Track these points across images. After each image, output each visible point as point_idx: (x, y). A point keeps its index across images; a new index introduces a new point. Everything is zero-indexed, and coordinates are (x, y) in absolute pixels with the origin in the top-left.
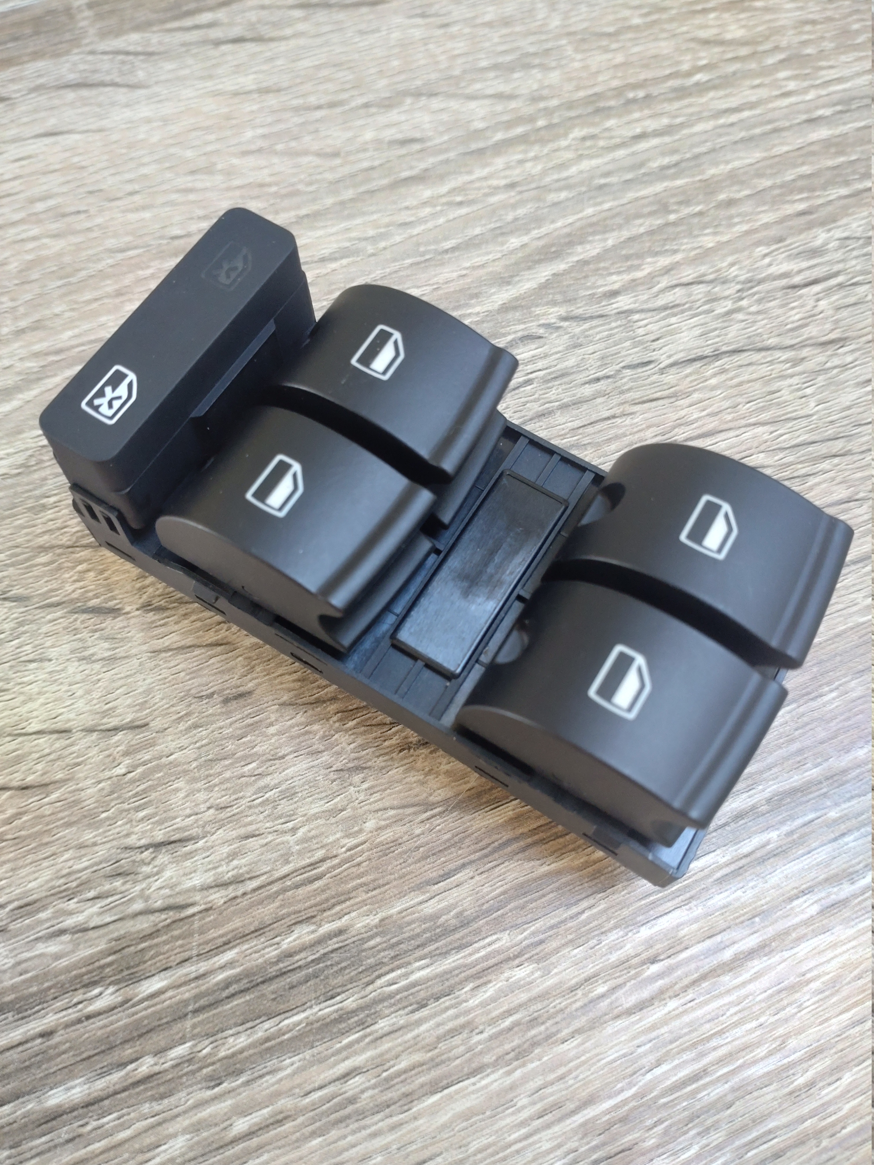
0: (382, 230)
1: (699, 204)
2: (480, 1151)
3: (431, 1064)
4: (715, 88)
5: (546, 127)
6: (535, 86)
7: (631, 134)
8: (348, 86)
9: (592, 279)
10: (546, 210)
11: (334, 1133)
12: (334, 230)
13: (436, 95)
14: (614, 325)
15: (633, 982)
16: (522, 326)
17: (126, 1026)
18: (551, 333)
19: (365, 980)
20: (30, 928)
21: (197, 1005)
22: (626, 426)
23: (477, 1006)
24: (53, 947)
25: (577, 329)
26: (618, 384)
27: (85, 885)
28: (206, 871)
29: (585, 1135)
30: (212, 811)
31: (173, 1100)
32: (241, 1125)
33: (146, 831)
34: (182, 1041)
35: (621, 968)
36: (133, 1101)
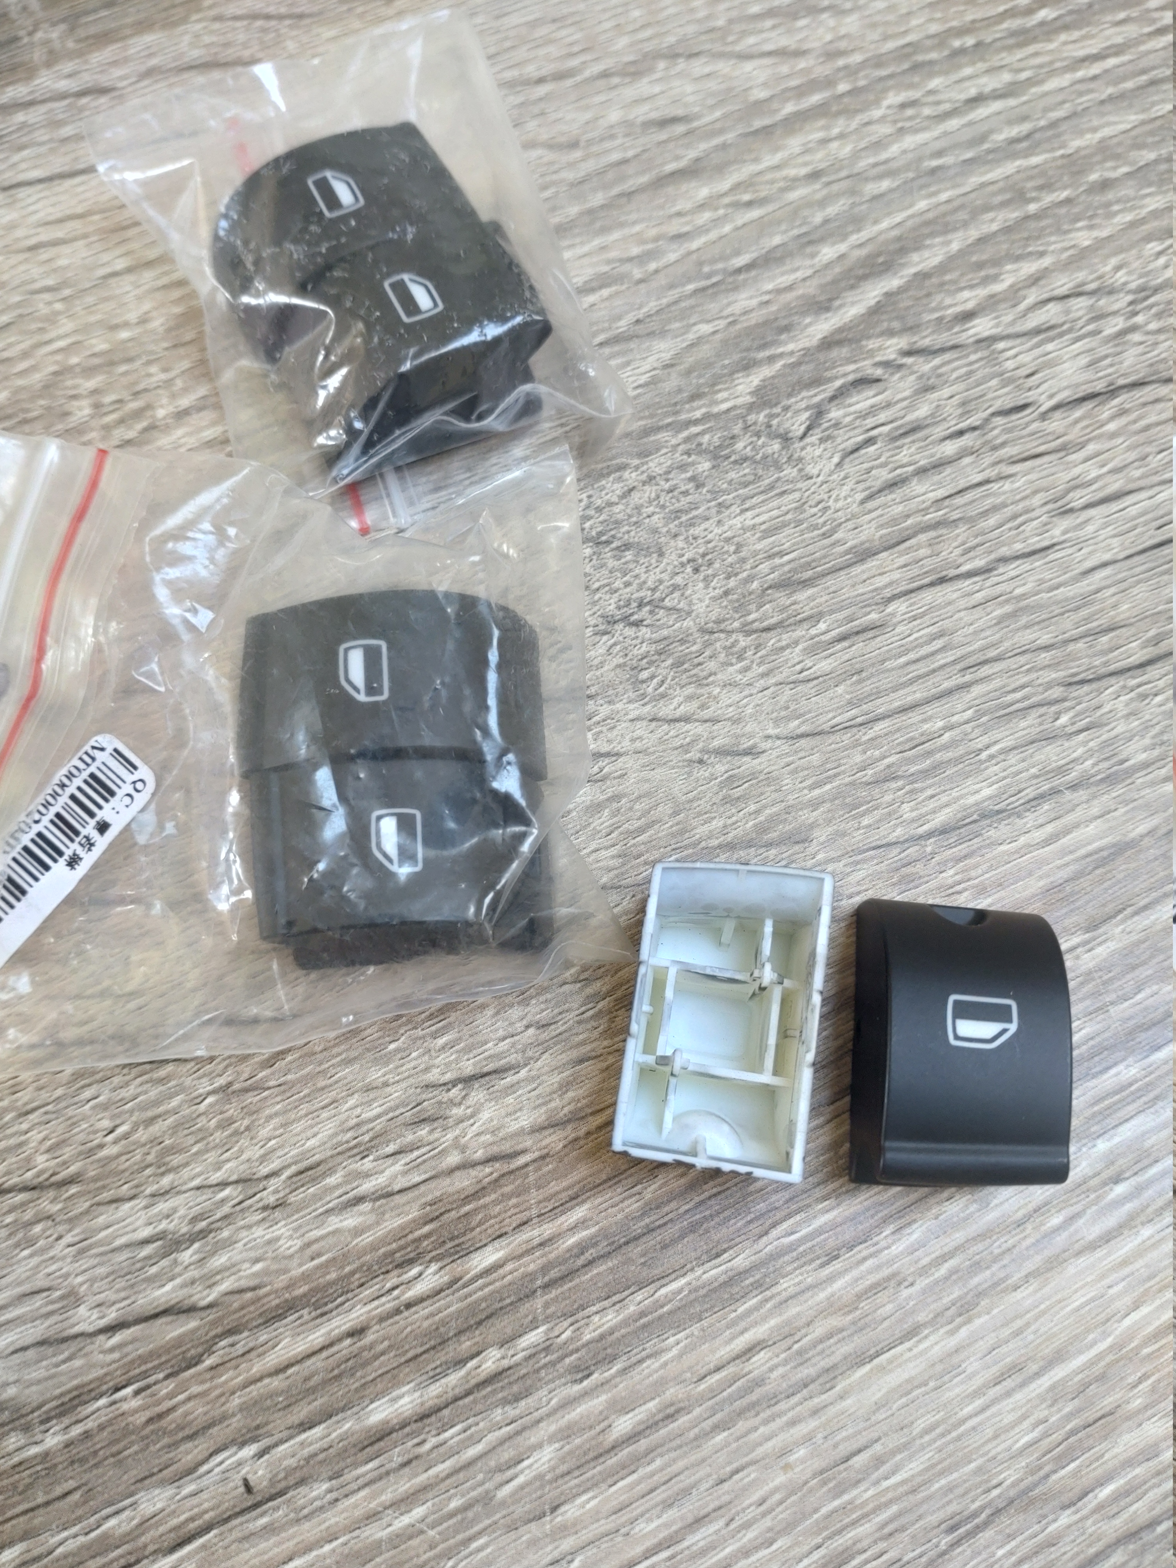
0: (650, 246)
1: (1065, 188)
2: (927, 1431)
3: (853, 1328)
4: (1066, 28)
5: (849, 92)
6: (829, 37)
7: (963, 96)
8: (576, 49)
9: (938, 298)
10: (864, 207)
11: (742, 1426)
12: (586, 249)
13: (697, 54)
14: (973, 357)
15: (1094, 1208)
16: (852, 367)
17: (460, 1312)
18: (892, 374)
19: (757, 1231)
20: (317, 1197)
21: (547, 1279)
22: (1004, 493)
23: (902, 1253)
24: (350, 1220)
25: (925, 366)
26: (989, 436)
27: (380, 1137)
28: (535, 1108)
29: (1055, 1402)
30: (531, 1031)
31: (530, 1401)
32: (623, 1425)
33: (450, 1063)
34: (534, 1325)
35: (1078, 1191)
36: (479, 1407)
